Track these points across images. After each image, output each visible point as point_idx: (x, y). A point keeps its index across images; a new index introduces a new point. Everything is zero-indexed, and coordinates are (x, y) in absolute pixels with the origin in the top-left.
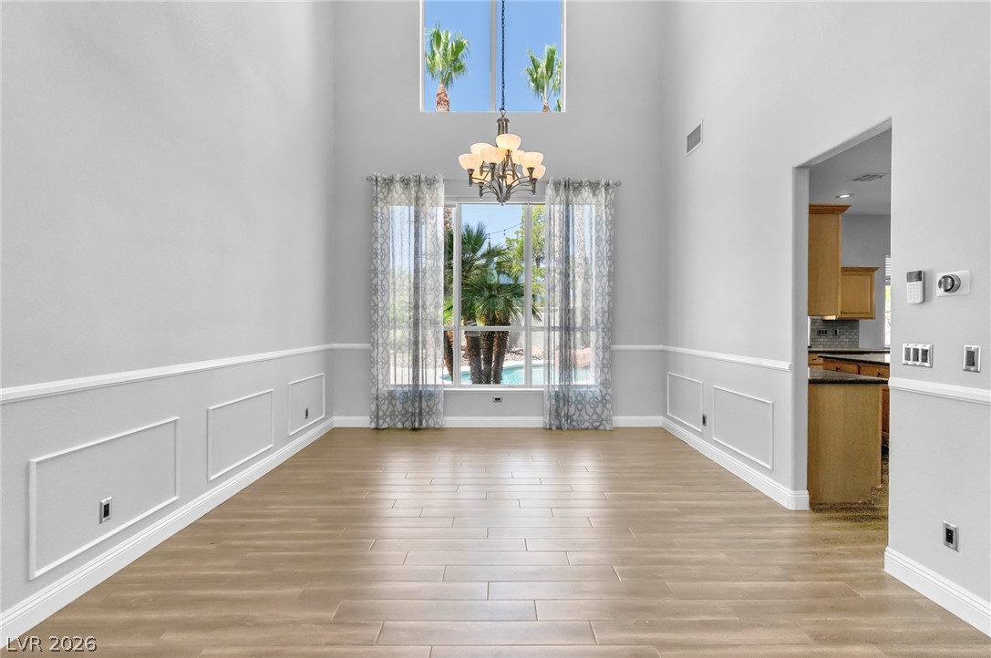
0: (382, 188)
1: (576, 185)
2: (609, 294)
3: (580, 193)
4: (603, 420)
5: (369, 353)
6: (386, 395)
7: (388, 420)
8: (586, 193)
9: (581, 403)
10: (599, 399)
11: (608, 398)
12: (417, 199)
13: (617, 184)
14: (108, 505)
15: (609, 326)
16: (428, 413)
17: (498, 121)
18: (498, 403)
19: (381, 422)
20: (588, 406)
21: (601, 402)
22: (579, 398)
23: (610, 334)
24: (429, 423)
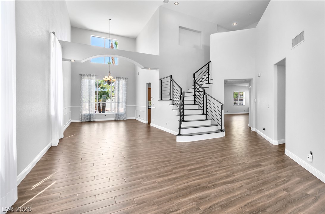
0: (83, 76)
3: (121, 79)
5: (80, 107)
6: (83, 115)
7: (84, 120)
10: (124, 115)
12: (90, 79)
13: (127, 78)
15: (126, 102)
22: (121, 115)
24: (92, 120)
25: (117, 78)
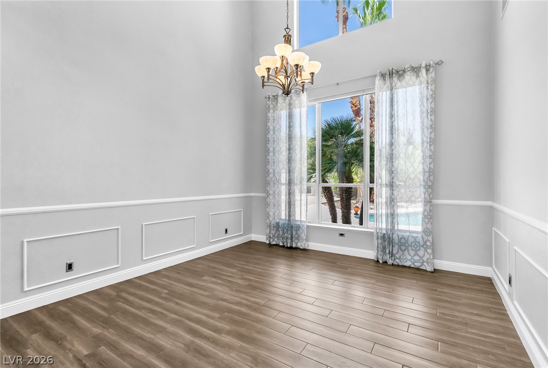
0: (272, 101)
1: (401, 73)
2: (430, 157)
3: (404, 78)
4: (423, 262)
5: (265, 198)
6: (275, 225)
7: (276, 239)
8: (409, 77)
9: (405, 245)
10: (422, 243)
11: (428, 243)
12: (290, 104)
13: (439, 64)
14: (71, 264)
15: (430, 183)
16: (297, 239)
17: (284, 36)
18: (342, 237)
19: (272, 240)
20: (410, 248)
21: (423, 246)
22: (403, 241)
23: (430, 191)
24: (301, 245)
25: (383, 76)
